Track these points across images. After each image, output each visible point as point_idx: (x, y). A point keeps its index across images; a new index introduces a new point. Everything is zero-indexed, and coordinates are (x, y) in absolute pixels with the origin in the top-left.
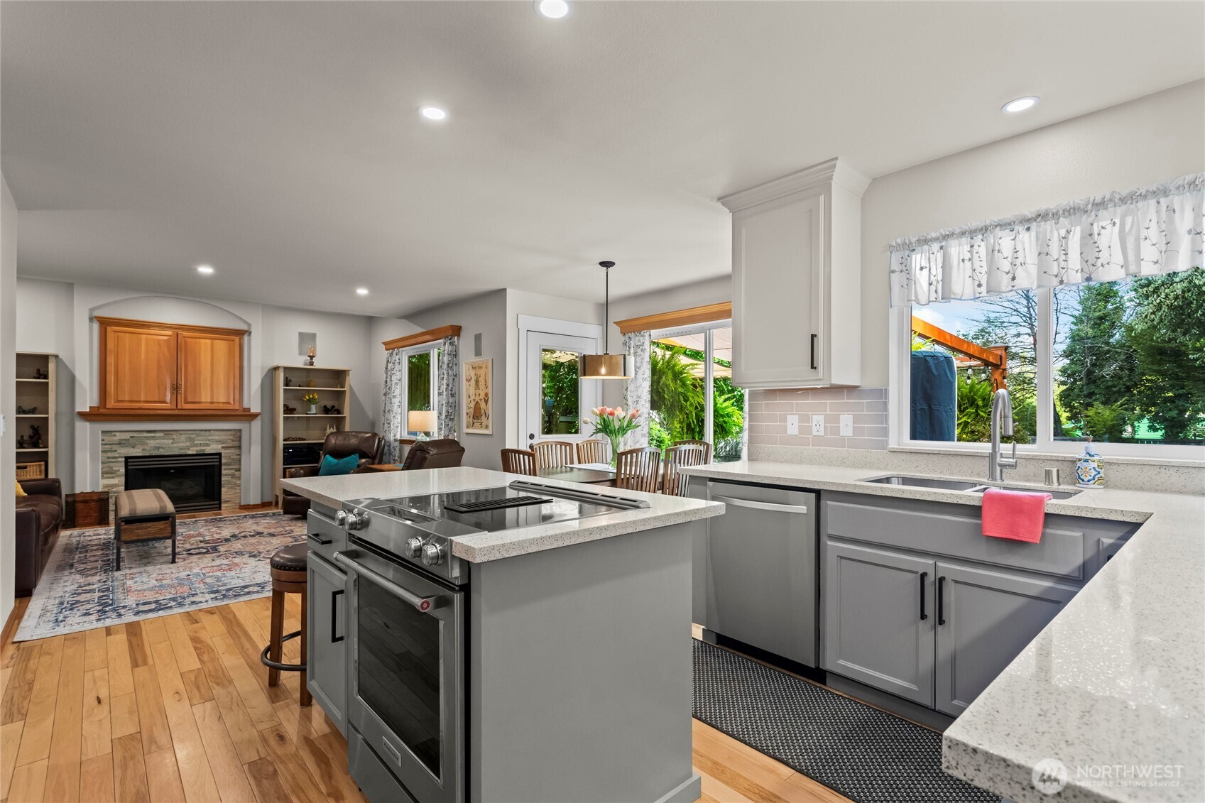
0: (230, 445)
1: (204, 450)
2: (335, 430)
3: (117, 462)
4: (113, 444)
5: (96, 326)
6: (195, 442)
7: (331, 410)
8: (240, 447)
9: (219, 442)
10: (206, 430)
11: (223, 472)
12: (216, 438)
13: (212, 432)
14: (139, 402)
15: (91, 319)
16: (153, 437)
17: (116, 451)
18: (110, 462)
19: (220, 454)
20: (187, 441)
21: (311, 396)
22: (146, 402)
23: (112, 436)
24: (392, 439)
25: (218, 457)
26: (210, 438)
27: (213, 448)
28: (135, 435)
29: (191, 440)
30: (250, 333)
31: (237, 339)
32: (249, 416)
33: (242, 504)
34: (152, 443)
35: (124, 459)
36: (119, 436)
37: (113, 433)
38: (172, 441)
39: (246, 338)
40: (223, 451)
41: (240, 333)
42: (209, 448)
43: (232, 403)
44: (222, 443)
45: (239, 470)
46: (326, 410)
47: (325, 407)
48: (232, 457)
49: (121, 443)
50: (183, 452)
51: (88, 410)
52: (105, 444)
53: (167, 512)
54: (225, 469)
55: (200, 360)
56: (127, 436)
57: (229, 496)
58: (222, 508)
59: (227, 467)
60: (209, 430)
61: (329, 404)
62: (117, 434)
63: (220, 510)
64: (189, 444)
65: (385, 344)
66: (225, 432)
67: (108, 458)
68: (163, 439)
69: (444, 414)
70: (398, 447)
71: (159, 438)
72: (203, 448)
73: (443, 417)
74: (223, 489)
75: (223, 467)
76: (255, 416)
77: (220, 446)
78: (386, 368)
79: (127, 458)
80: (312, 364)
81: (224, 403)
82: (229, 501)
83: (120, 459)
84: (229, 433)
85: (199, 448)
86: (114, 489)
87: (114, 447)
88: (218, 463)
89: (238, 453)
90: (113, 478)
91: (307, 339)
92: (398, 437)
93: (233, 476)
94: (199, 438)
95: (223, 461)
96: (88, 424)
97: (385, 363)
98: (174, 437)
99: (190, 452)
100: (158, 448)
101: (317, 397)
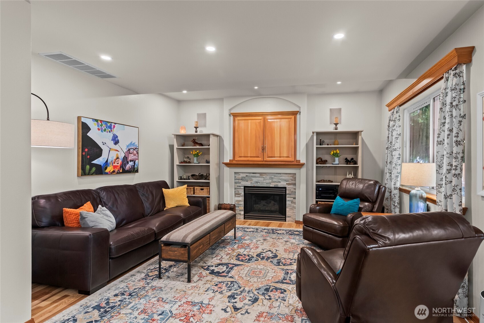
0: (291, 183)
1: (278, 185)
2: (353, 176)
3: (241, 189)
4: (239, 179)
5: (232, 117)
6: (274, 180)
7: (350, 162)
8: (295, 184)
9: (286, 180)
10: (279, 173)
11: (287, 199)
12: (284, 178)
13: (282, 175)
14: (248, 157)
15: (230, 115)
16: (255, 176)
17: (240, 183)
18: (238, 188)
19: (285, 188)
20: (270, 179)
21: (335, 152)
22: (251, 157)
23: (238, 175)
24: (393, 186)
25: (285, 189)
26: (281, 178)
27: (282, 184)
28: (248, 175)
29: (272, 178)
30: (300, 112)
31: (293, 117)
32: (300, 165)
33: (296, 220)
34: (255, 179)
35: (243, 187)
36: (242, 175)
37: (239, 174)
38: (263, 179)
39: (298, 116)
40: (287, 186)
41: (295, 114)
42: (280, 184)
43: (290, 157)
44: (286, 181)
45: (295, 198)
46: (347, 161)
47: (346, 159)
48: (292, 190)
49: (242, 179)
50: (268, 185)
51: (229, 162)
52: (237, 179)
53: (185, 242)
54: (288, 197)
55: (274, 132)
56: (244, 175)
57: (290, 214)
58: (287, 221)
59: (289, 196)
60: (280, 174)
61: (349, 157)
62: (241, 174)
63: (286, 221)
64: (271, 181)
65: (388, 106)
66: (288, 175)
67: (238, 186)
68: (259, 177)
69: (445, 167)
70: (398, 195)
71: (258, 177)
72: (277, 184)
73: (444, 170)
74: (287, 209)
75: (287, 196)
76: (303, 165)
77: (285, 183)
78: (389, 126)
79: (245, 187)
80: (336, 129)
81: (286, 157)
82: (290, 217)
83: (242, 187)
84: (290, 175)
85: (275, 184)
86: (240, 203)
87: (240, 181)
88: (285, 193)
89: (295, 188)
90: (239, 197)
91: (336, 113)
92: (398, 185)
93: (292, 202)
94: (276, 178)
95: (287, 192)
96: (228, 168)
97: (388, 122)
98: (264, 176)
99: (271, 186)
100: (257, 182)
101: (338, 152)
